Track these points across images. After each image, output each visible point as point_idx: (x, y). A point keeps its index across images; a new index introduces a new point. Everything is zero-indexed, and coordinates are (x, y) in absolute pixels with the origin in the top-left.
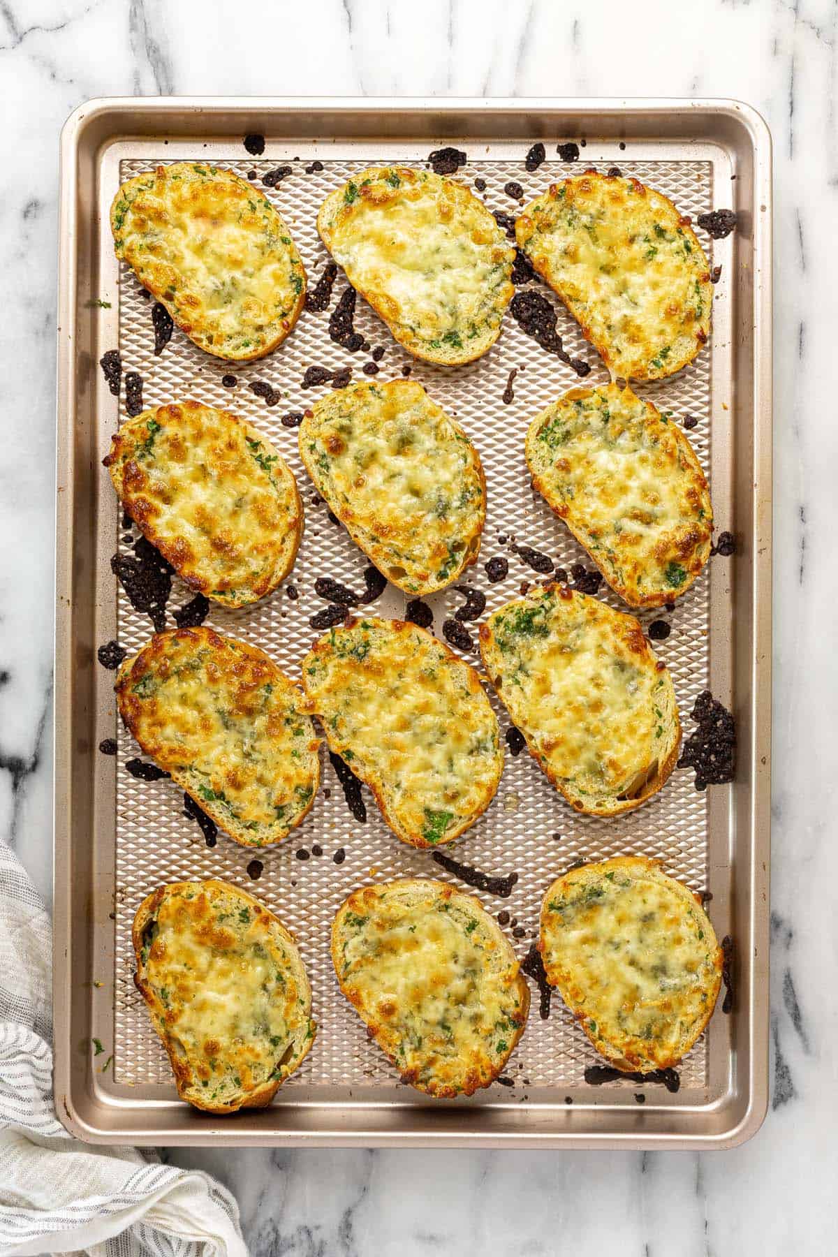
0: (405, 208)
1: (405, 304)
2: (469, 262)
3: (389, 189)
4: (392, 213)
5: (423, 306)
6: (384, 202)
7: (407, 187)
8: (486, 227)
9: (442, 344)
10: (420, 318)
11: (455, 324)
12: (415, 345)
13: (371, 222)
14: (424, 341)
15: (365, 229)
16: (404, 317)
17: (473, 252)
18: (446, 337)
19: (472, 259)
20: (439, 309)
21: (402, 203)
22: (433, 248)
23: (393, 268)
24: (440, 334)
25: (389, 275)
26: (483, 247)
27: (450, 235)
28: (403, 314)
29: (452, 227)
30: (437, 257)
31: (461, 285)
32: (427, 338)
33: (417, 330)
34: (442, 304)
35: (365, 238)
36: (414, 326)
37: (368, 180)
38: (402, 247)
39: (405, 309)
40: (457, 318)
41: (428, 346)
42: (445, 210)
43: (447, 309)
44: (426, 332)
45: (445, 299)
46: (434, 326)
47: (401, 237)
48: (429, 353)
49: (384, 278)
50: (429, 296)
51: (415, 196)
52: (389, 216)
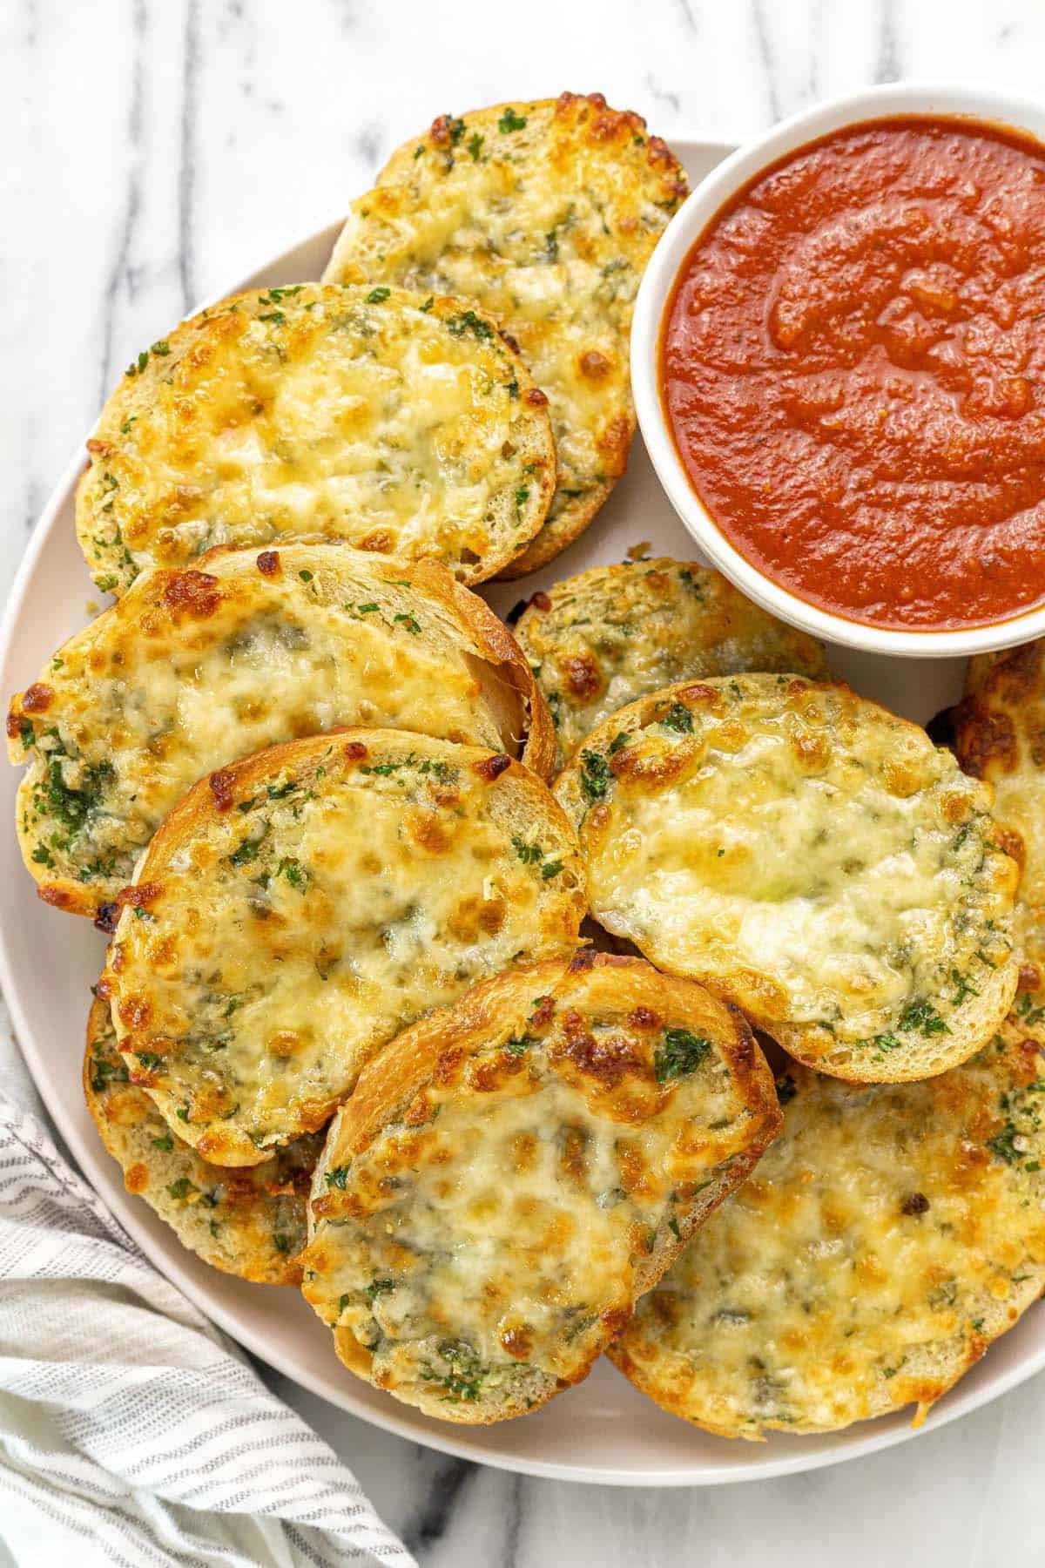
0: (722, 769)
1: (791, 976)
2: (897, 840)
3: (675, 741)
4: (697, 789)
5: (832, 966)
6: (672, 771)
7: (708, 723)
8: (910, 755)
9: (900, 1036)
10: (834, 999)
11: (913, 986)
12: (842, 1058)
13: (657, 823)
14: (860, 1042)
15: (650, 844)
16: (800, 1007)
17: (898, 816)
18: (904, 1018)
19: (900, 831)
20: (869, 962)
21: (711, 760)
22: (812, 835)
23: (736, 906)
24: (888, 1018)
25: (735, 924)
26: (916, 801)
27: (838, 795)
28: (795, 1000)
29: (837, 776)
30: (827, 852)
31: (899, 894)
32: (865, 1034)
33: (838, 1025)
34: (869, 949)
35: (656, 861)
36: (827, 1017)
37: (622, 735)
38: (741, 854)
39: (795, 986)
40: (914, 970)
41: (873, 1052)
42: (809, 745)
43: (885, 959)
44: (858, 1023)
45: (874, 938)
46: (870, 1003)
47: (732, 835)
48: (880, 1066)
49: (727, 933)
50: (837, 942)
51: (735, 739)
52: (692, 797)
